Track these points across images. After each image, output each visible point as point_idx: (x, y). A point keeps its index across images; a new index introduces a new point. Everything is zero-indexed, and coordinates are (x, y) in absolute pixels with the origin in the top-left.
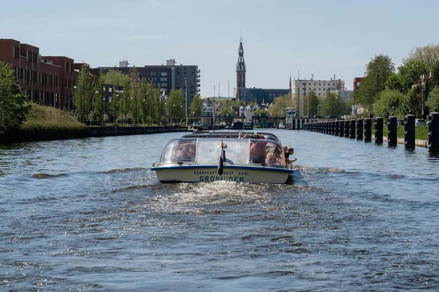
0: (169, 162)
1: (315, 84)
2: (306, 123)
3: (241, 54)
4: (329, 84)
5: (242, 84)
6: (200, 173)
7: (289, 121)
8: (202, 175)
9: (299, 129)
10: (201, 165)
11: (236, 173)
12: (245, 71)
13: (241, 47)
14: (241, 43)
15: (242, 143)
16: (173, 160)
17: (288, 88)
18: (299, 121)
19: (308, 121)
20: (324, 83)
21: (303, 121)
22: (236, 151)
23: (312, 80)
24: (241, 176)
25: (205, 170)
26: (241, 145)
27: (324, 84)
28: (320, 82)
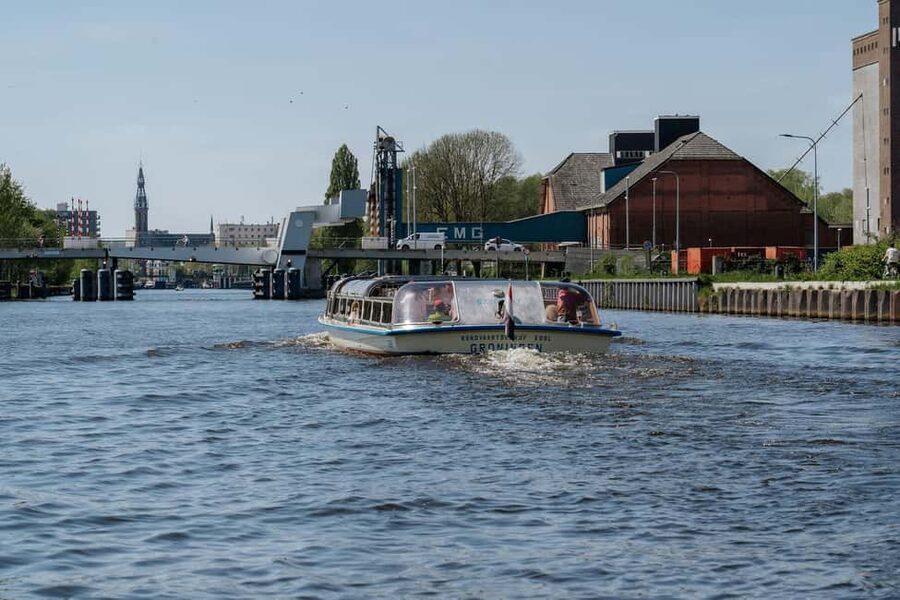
0: (407, 322)
1: (246, 230)
2: (235, 282)
3: (141, 185)
4: (265, 230)
5: (142, 227)
6: (472, 338)
7: (216, 279)
8: (471, 342)
9: (227, 288)
10: (469, 324)
11: (530, 336)
12: (146, 209)
13: (141, 175)
14: (141, 170)
15: (528, 289)
16: (416, 319)
17: (209, 232)
18: (227, 280)
19: (237, 280)
20: (259, 228)
21: (233, 280)
22: (521, 303)
23: (242, 225)
24: (539, 342)
25: (479, 334)
26: (527, 292)
27: (259, 230)
28: (252, 227)
